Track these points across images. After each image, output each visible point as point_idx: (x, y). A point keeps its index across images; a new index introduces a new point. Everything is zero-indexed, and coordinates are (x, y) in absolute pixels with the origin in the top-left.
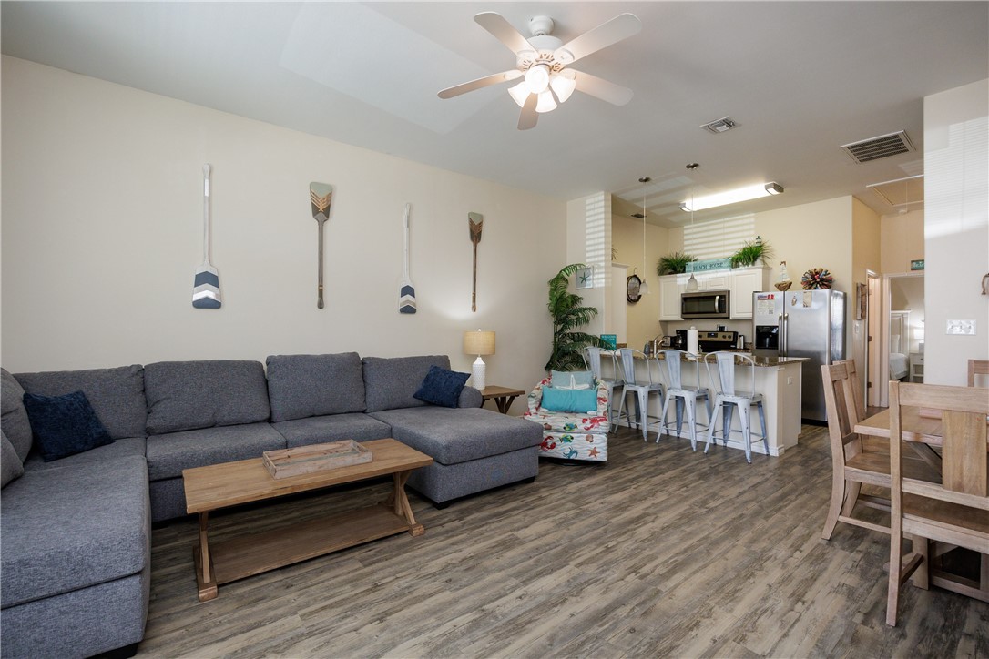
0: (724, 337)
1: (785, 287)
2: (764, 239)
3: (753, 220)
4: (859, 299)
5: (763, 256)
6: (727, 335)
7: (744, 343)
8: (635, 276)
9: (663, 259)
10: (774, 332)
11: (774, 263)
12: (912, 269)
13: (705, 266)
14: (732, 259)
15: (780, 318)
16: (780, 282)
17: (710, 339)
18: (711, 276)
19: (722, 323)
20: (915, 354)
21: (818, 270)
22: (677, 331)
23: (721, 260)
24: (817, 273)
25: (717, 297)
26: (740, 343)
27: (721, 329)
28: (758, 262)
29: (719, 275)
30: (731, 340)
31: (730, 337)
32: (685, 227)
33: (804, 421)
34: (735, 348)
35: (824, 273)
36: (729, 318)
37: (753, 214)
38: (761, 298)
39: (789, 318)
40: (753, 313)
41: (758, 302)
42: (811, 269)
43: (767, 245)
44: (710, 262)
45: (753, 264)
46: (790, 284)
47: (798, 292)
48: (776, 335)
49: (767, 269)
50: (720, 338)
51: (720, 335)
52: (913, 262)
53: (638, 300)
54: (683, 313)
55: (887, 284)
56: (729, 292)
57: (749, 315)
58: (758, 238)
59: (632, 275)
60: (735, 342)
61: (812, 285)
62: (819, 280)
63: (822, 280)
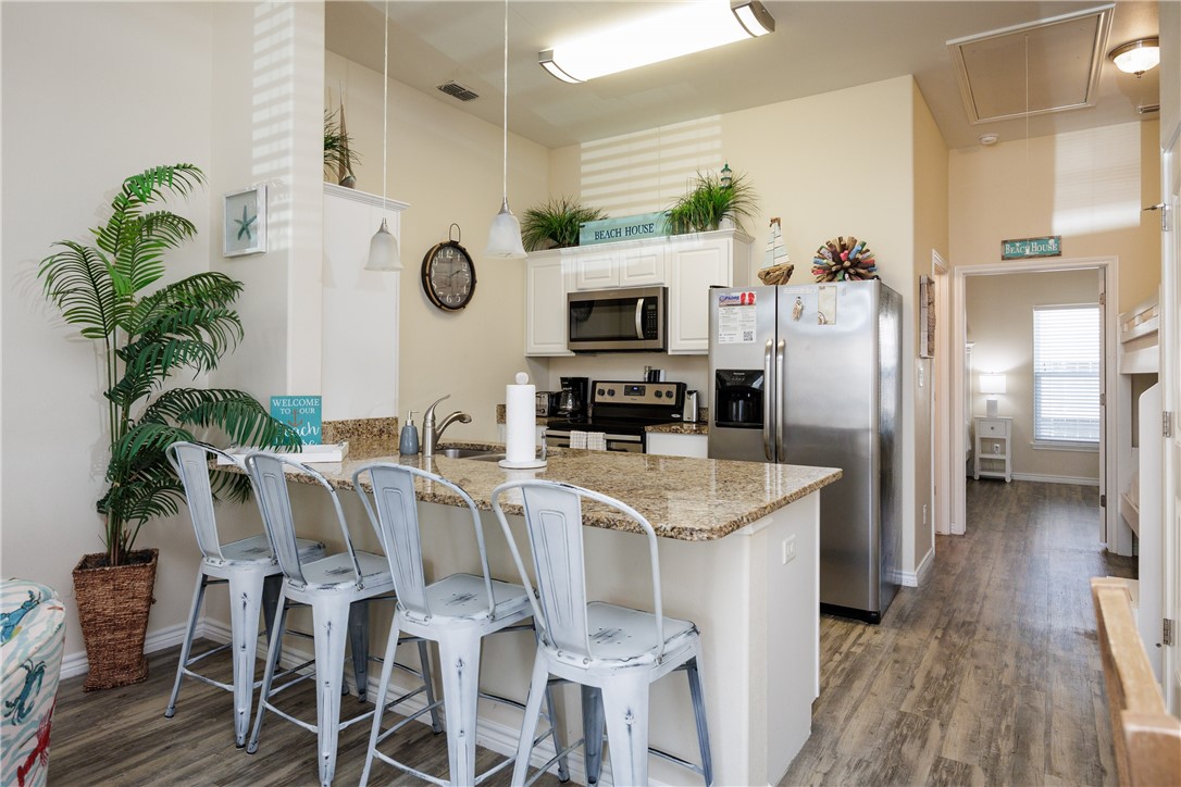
0: (658, 394)
1: (778, 277)
2: (736, 173)
3: (717, 130)
4: (925, 312)
5: (737, 210)
6: (664, 389)
7: (699, 409)
8: (454, 245)
9: (533, 213)
10: (756, 385)
11: (757, 225)
12: (1003, 258)
13: (618, 232)
14: (672, 215)
15: (769, 349)
16: (768, 265)
17: (629, 400)
18: (632, 252)
19: (653, 362)
20: (981, 420)
21: (846, 240)
22: (563, 379)
23: (652, 219)
24: (844, 247)
25: (641, 302)
26: (690, 410)
27: (653, 377)
28: (726, 224)
29: (646, 251)
30: (672, 402)
31: (669, 394)
32: (584, 145)
33: (827, 610)
34: (680, 420)
35: (858, 247)
36: (664, 350)
37: (718, 117)
38: (728, 301)
39: (788, 350)
40: (710, 339)
41: (721, 312)
42: (833, 239)
43: (741, 183)
44: (631, 222)
45: (716, 227)
46: (790, 271)
47: (805, 289)
48: (759, 394)
49: (743, 239)
50: (648, 398)
51: (650, 389)
52: (1004, 242)
53: (463, 305)
54: (572, 340)
55: (960, 286)
56: (665, 290)
57: (702, 345)
58: (726, 169)
59: (446, 240)
60: (679, 407)
61: (837, 271)
62: (847, 263)
63: (856, 263)
